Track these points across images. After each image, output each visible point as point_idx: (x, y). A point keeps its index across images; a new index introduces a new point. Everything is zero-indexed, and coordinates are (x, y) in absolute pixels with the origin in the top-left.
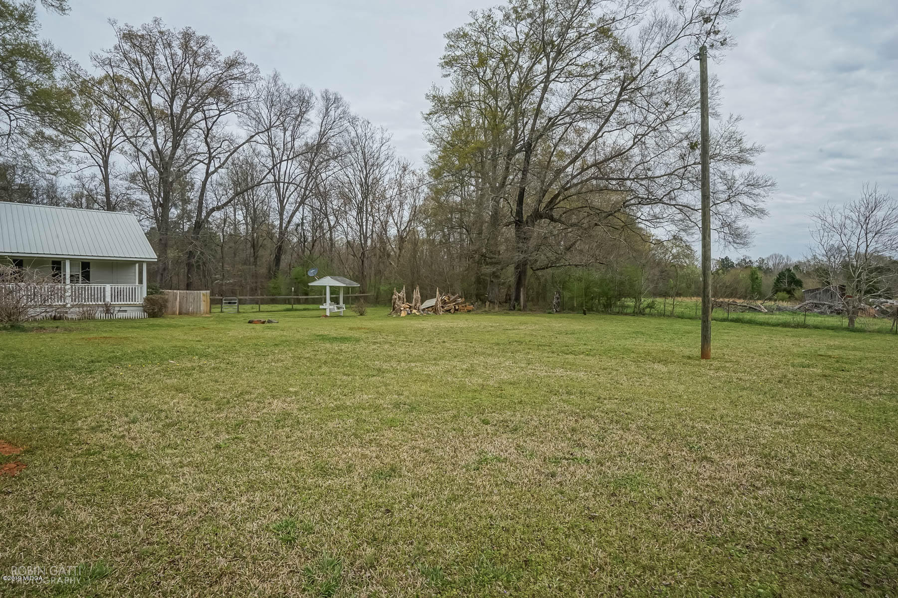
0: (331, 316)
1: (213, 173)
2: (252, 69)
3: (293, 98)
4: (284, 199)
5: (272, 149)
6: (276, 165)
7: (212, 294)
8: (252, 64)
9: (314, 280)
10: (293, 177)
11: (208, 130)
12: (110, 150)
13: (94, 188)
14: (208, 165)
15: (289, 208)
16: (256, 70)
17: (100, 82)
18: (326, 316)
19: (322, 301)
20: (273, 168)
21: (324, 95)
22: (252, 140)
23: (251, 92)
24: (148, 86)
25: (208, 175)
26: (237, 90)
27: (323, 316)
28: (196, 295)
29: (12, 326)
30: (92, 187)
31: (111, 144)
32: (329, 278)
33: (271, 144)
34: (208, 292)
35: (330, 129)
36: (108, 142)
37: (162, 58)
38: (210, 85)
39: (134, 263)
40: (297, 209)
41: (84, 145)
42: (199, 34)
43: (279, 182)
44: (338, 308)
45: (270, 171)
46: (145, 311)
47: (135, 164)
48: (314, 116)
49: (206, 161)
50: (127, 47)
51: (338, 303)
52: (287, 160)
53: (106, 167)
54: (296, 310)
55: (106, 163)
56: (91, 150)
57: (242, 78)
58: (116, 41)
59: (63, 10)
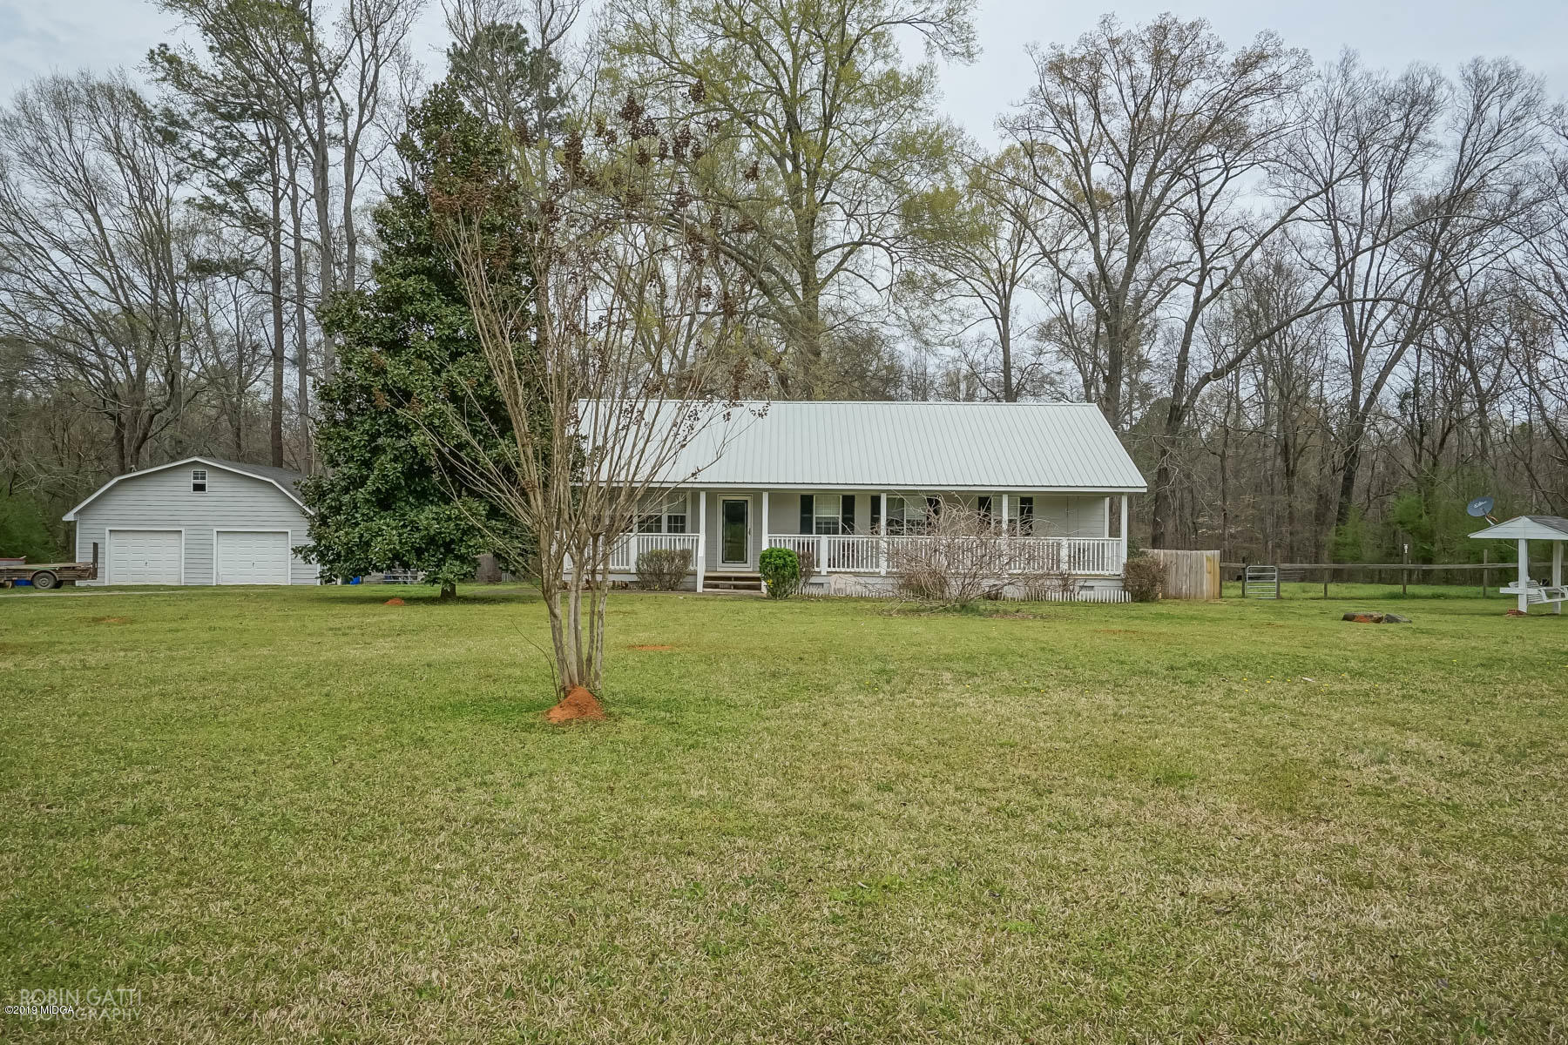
0: (1528, 615)
1: (1208, 300)
2: (1294, 60)
3: (1389, 102)
4: (1362, 340)
5: (1335, 230)
6: (1345, 265)
7: (1223, 558)
8: (1294, 51)
9: (1482, 524)
10: (1387, 282)
11: (1202, 213)
12: (1013, 284)
13: (982, 360)
14: (1199, 287)
15: (1377, 356)
16: (1304, 59)
17: (1000, 164)
18: (1519, 613)
19: (1509, 576)
20: (1338, 273)
21: (1470, 73)
22: (1293, 216)
23: (1289, 111)
24: (1085, 152)
25: (1198, 306)
26: (1260, 113)
27: (1511, 612)
28: (1194, 558)
29: (963, 607)
30: (979, 357)
31: (1014, 274)
32: (1524, 520)
33: (1332, 217)
34: (1217, 552)
35: (1489, 150)
36: (1009, 271)
37: (1112, 90)
38: (1204, 118)
39: (1102, 496)
40: (1395, 358)
41: (973, 282)
42: (1185, 20)
43: (1350, 303)
44: (1550, 596)
45: (1331, 281)
46: (1125, 588)
47: (1053, 305)
48: (1444, 131)
49: (1195, 279)
50: (1052, 86)
51: (1547, 583)
52: (1373, 249)
53: (1005, 318)
54: (1414, 597)
55: (1005, 310)
56: (983, 290)
57: (1272, 88)
58: (1035, 82)
59: (969, 55)
